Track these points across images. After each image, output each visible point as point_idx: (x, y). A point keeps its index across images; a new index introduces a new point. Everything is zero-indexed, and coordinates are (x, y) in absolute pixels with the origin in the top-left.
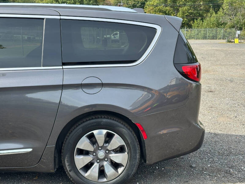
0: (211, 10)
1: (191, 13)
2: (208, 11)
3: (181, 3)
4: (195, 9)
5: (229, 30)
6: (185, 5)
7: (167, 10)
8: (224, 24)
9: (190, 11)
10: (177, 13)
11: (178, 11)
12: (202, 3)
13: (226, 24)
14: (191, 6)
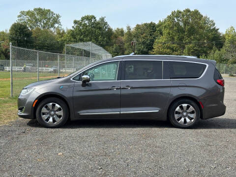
0: (214, 48)
1: (196, 50)
2: (211, 48)
3: (187, 41)
4: (200, 46)
5: (230, 66)
6: (190, 43)
7: (174, 47)
8: (226, 60)
9: (195, 48)
10: (183, 50)
11: (184, 48)
12: (205, 41)
13: (228, 60)
14: (196, 44)
